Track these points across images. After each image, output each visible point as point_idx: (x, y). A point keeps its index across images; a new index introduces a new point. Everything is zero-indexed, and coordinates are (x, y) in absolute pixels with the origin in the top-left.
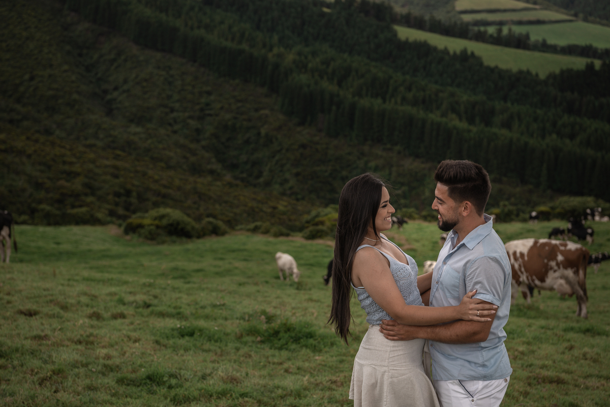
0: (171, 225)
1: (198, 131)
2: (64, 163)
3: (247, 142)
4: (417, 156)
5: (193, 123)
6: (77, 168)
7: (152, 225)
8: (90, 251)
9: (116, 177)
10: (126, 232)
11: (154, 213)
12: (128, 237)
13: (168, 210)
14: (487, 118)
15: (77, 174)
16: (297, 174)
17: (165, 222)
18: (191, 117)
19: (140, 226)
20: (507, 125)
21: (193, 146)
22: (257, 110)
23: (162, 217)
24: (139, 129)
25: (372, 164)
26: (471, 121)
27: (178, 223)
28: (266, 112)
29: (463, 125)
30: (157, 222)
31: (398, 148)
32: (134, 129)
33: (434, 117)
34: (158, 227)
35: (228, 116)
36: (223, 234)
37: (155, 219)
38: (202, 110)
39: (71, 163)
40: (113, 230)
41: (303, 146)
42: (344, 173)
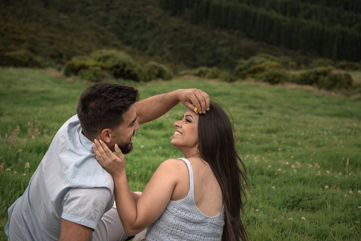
0: (117, 67)
1: (105, 19)
2: (14, 33)
3: (138, 27)
4: (250, 37)
5: (102, 14)
6: (23, 37)
7: (96, 66)
8: (25, 92)
9: (52, 44)
10: (67, 74)
11: (97, 54)
12: (70, 79)
13: (113, 52)
14: (295, 12)
15: (23, 41)
16: (171, 49)
17: (109, 63)
18: (100, 10)
19: (84, 67)
20: (308, 17)
21: (102, 28)
22: (144, 6)
23: (106, 58)
24: (66, 17)
25: (221, 42)
26: (284, 14)
27: (124, 65)
28: (150, 7)
29: (280, 17)
30: (101, 63)
31: (238, 32)
32: (62, 16)
33: (262, 11)
34: (103, 68)
35: (125, 9)
36: (169, 78)
37: (99, 60)
38: (107, 5)
39: (19, 33)
40: (52, 73)
41: (175, 30)
42: (202, 48)
